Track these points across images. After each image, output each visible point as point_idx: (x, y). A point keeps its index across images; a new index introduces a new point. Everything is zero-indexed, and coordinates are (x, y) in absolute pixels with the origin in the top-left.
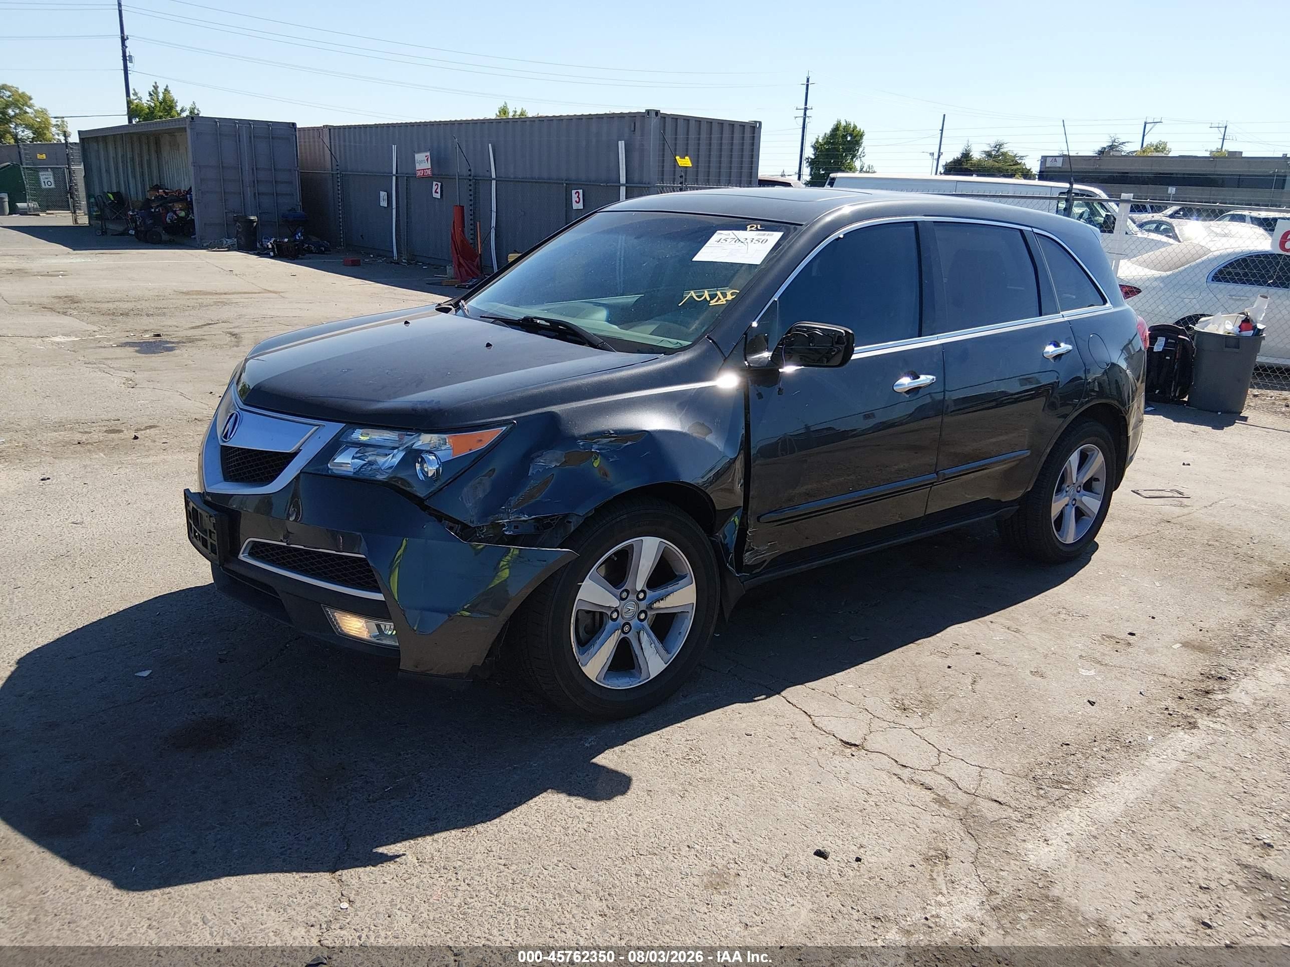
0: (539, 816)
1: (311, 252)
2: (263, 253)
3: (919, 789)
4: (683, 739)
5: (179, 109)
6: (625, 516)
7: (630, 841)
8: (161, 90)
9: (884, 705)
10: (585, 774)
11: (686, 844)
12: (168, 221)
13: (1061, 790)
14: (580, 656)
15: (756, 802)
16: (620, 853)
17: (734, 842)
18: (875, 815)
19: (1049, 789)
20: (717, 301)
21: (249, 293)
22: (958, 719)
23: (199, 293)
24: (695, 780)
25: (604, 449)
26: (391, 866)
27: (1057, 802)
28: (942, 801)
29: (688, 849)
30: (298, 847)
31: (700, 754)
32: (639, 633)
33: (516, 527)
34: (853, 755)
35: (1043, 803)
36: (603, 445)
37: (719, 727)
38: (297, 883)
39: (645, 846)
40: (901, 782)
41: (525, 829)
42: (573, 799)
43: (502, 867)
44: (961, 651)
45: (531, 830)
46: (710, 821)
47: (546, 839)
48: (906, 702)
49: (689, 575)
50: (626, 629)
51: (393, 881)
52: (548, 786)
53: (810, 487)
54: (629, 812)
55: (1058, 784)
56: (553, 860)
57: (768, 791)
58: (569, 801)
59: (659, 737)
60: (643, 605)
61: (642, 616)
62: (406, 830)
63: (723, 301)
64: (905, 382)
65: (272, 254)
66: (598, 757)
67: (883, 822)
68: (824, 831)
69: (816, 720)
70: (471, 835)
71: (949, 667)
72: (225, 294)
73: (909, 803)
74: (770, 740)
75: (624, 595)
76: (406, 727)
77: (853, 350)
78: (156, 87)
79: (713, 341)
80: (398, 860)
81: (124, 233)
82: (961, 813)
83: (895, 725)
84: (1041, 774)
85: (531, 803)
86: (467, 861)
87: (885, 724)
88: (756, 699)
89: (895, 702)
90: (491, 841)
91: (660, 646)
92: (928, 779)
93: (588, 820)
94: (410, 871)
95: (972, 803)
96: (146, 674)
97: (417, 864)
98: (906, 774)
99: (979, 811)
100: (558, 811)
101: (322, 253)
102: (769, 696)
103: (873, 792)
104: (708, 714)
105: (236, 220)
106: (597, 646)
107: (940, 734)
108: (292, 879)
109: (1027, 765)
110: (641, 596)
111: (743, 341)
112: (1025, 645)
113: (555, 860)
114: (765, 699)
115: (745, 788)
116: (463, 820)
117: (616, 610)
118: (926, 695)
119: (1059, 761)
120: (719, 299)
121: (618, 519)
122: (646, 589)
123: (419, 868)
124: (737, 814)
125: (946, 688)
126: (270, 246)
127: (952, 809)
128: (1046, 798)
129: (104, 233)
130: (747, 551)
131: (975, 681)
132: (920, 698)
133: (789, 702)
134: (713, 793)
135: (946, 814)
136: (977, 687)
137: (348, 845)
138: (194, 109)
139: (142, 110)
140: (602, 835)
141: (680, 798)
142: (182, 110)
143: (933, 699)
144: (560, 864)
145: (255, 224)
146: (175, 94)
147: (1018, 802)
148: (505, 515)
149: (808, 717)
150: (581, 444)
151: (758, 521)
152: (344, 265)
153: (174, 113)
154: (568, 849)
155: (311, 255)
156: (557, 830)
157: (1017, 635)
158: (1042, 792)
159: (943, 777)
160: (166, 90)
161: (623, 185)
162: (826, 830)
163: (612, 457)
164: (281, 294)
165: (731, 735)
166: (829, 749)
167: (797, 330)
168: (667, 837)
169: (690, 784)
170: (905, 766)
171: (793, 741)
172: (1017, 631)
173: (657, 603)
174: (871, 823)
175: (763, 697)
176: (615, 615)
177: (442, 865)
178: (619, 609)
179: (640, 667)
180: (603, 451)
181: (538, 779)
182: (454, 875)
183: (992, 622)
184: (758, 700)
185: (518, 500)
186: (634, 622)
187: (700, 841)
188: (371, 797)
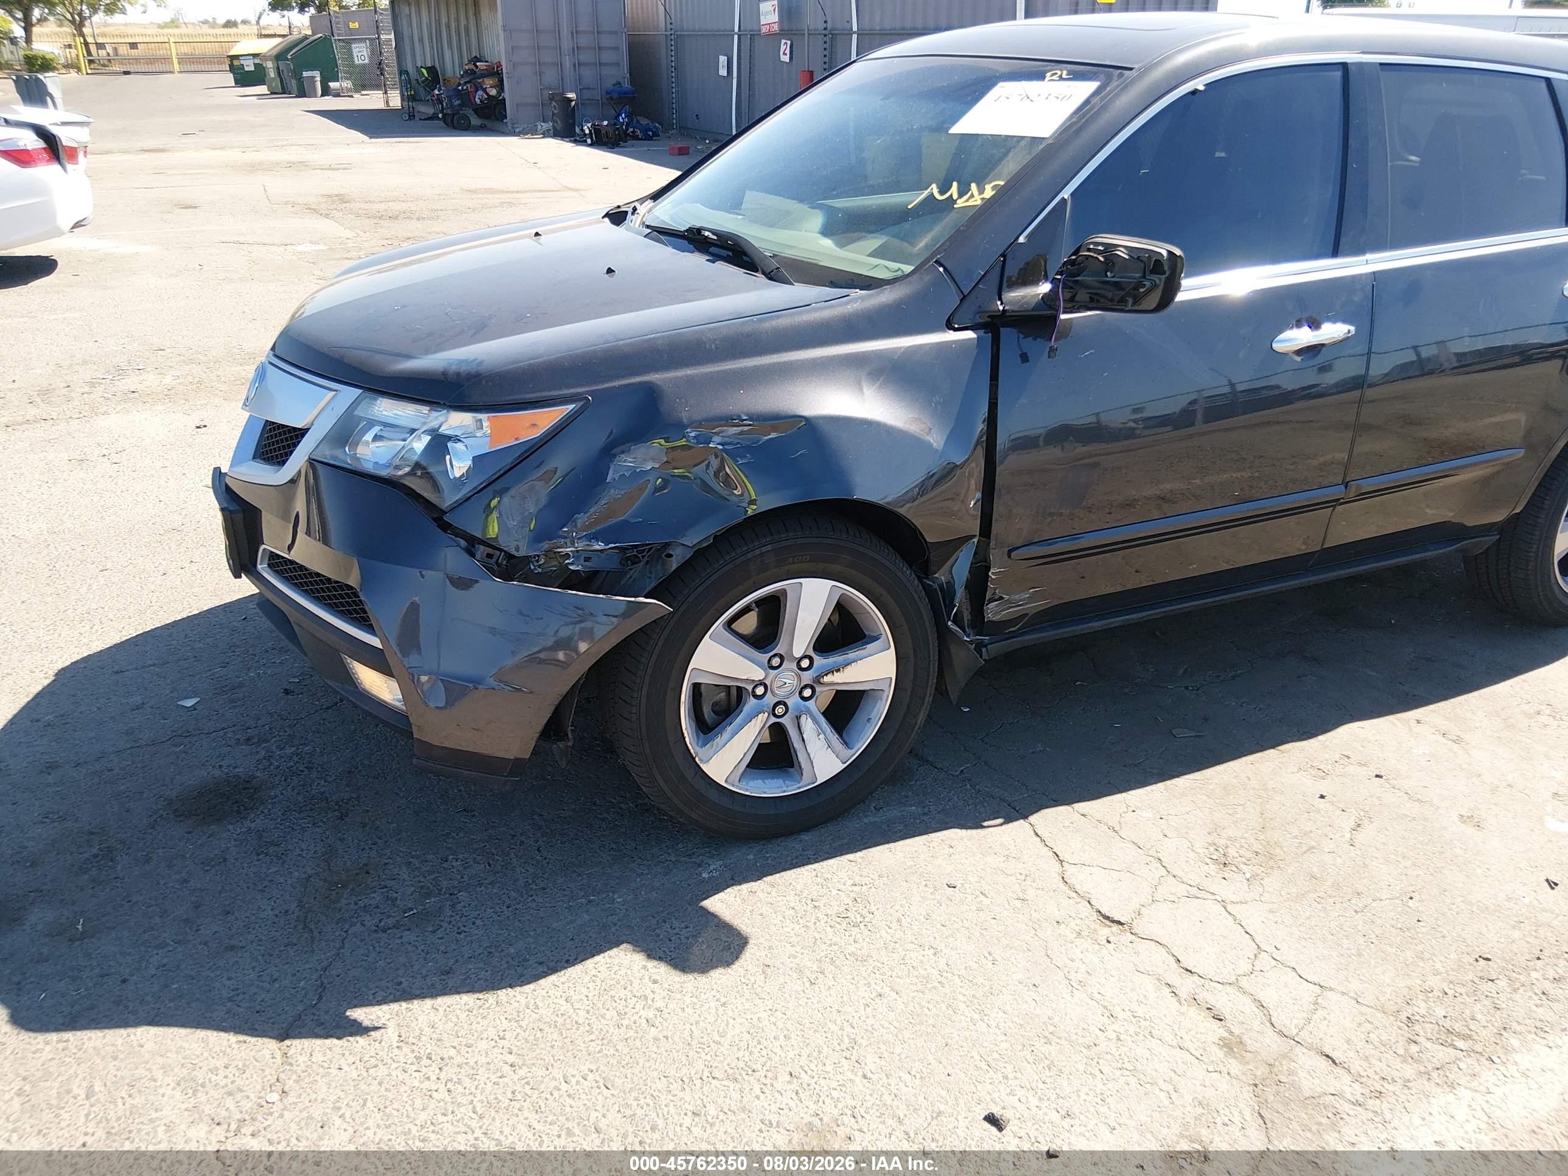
0: (591, 988)
1: (637, 138)
2: (579, 140)
3: (1201, 1018)
4: (850, 882)
6: (769, 547)
7: (707, 1050)
9: (1192, 855)
10: (683, 925)
11: (788, 1069)
12: (478, 101)
13: (1450, 1050)
14: (697, 748)
15: (922, 1007)
16: (684, 1070)
17: (865, 1077)
18: (1109, 1057)
19: (1429, 1045)
20: (967, 201)
21: (545, 191)
22: (1309, 892)
23: (488, 191)
24: (841, 956)
25: (730, 444)
26: (359, 1042)
27: (1435, 1074)
28: (1232, 1046)
29: (788, 1078)
30: (256, 990)
31: (865, 912)
32: (798, 718)
33: (587, 559)
34: (1109, 942)
35: (1409, 1071)
36: (729, 437)
37: (910, 867)
38: (228, 1050)
39: (726, 1063)
40: (1174, 1000)
41: (565, 1007)
42: (652, 964)
43: (506, 1068)
44: (1351, 769)
45: (571, 1011)
46: (840, 1033)
47: (588, 1028)
48: (1232, 852)
49: (884, 636)
50: (780, 710)
51: (354, 1066)
52: (624, 938)
53: (1168, 486)
54: (723, 1000)
55: (1447, 1036)
56: (582, 1068)
57: (948, 991)
58: (645, 967)
59: (814, 873)
60: (807, 677)
61: (807, 693)
62: (405, 985)
63: (977, 201)
64: (1300, 337)
65: (589, 141)
66: (712, 899)
67: (1118, 1073)
68: (1016, 1078)
69: (1070, 871)
70: (487, 1005)
71: (1322, 797)
72: (517, 192)
73: (1174, 1043)
74: (982, 897)
75: (776, 662)
76: (473, 816)
77: (1179, 284)
79: (945, 269)
80: (372, 1033)
81: (433, 117)
82: (1259, 1073)
83: (1196, 893)
84: (1423, 1011)
85: (590, 963)
86: (464, 1049)
87: (1182, 890)
88: (985, 824)
89: (1212, 849)
90: (510, 1021)
91: (834, 737)
92: (1223, 1000)
93: (660, 1004)
94: (381, 1054)
95: (1284, 1056)
96: (189, 703)
97: (395, 1044)
98: (1186, 985)
99: (1291, 1073)
100: (622, 983)
101: (650, 138)
102: (1009, 820)
103: (1121, 1015)
104: (901, 843)
105: (552, 98)
106: (726, 735)
107: (1271, 916)
108: (225, 1043)
109: (1405, 991)
110: (805, 663)
111: (998, 269)
112: (1465, 766)
113: (585, 1069)
114: (1001, 825)
115: (915, 980)
116: (486, 980)
117: (762, 683)
118: (1268, 843)
119: (1462, 990)
120: (972, 196)
121: (757, 552)
122: (811, 653)
123: (396, 1051)
124: (886, 1025)
125: (1307, 834)
126: (587, 132)
127: (1247, 1063)
128: (1418, 1061)
129: (412, 117)
130: (991, 600)
131: (1359, 825)
132: (1257, 847)
133: (1037, 835)
134: (862, 982)
135: (1232, 1072)
136: (1361, 837)
137: (320, 998)
140: (670, 1034)
141: (808, 984)
143: (1278, 851)
144: (591, 1077)
145: (573, 103)
147: (1365, 1064)
148: (568, 541)
149: (1058, 864)
150: (693, 434)
151: (1009, 556)
152: (671, 154)
154: (612, 1051)
155: (635, 142)
156: (608, 1017)
157: (1456, 747)
158: (1414, 1048)
159: (1248, 1000)
162: (1019, 1075)
163: (742, 457)
164: (583, 193)
165: (924, 883)
166: (1073, 925)
167: (1089, 250)
168: (764, 1052)
169: (832, 962)
170: (1191, 972)
171: (1018, 904)
172: (1457, 741)
173: (830, 676)
174: (1097, 1073)
175: (1000, 821)
176: (760, 691)
177: (428, 1051)
178: (768, 682)
179: (800, 767)
180: (727, 447)
181: (615, 925)
182: (438, 1071)
183: (1418, 722)
184: (989, 827)
185: (588, 518)
186: (793, 701)
187: (813, 1066)
188: (382, 924)
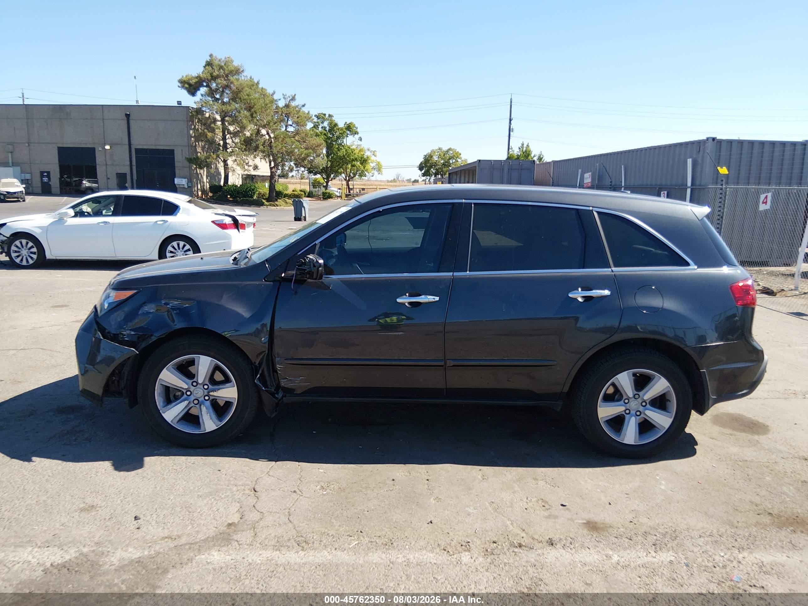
5: (532, 155)
8: (525, 146)
14: (161, 408)
25: (174, 306)
32: (201, 406)
36: (175, 304)
37: (216, 463)
49: (233, 382)
50: (196, 402)
55: (302, 542)
58: (108, 467)
60: (206, 392)
61: (207, 398)
74: (224, 475)
75: (195, 384)
78: (523, 145)
79: (267, 261)
82: (228, 531)
83: (299, 492)
88: (260, 460)
89: (326, 484)
91: (215, 417)
92: (251, 515)
95: (243, 530)
110: (205, 387)
117: (190, 391)
122: (208, 384)
130: (282, 379)
133: (272, 466)
138: (540, 155)
139: (513, 157)
142: (534, 156)
143: (348, 489)
146: (532, 148)
148: (124, 330)
149: (264, 474)
150: (163, 302)
151: (284, 362)
153: (529, 158)
159: (260, 517)
160: (528, 146)
161: (689, 187)
163: (177, 311)
165: (213, 468)
170: (254, 507)
175: (267, 460)
176: (189, 394)
179: (200, 425)
180: (174, 308)
185: (132, 324)
186: (201, 400)
